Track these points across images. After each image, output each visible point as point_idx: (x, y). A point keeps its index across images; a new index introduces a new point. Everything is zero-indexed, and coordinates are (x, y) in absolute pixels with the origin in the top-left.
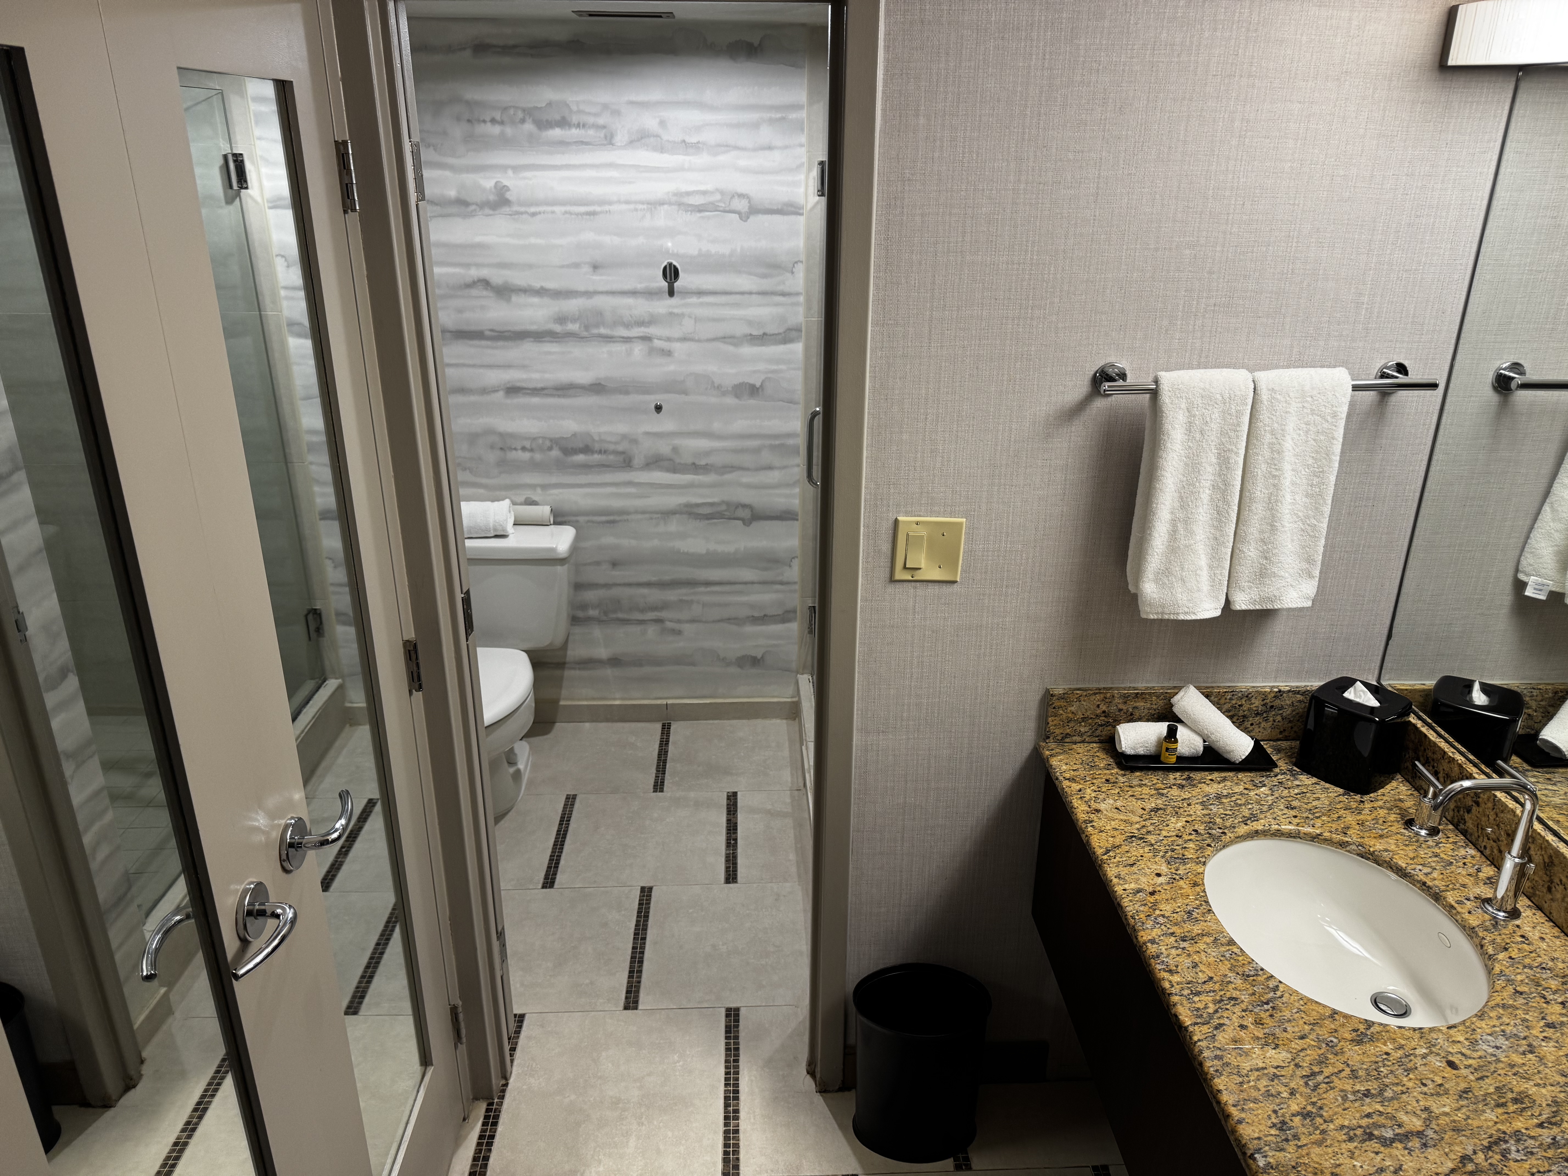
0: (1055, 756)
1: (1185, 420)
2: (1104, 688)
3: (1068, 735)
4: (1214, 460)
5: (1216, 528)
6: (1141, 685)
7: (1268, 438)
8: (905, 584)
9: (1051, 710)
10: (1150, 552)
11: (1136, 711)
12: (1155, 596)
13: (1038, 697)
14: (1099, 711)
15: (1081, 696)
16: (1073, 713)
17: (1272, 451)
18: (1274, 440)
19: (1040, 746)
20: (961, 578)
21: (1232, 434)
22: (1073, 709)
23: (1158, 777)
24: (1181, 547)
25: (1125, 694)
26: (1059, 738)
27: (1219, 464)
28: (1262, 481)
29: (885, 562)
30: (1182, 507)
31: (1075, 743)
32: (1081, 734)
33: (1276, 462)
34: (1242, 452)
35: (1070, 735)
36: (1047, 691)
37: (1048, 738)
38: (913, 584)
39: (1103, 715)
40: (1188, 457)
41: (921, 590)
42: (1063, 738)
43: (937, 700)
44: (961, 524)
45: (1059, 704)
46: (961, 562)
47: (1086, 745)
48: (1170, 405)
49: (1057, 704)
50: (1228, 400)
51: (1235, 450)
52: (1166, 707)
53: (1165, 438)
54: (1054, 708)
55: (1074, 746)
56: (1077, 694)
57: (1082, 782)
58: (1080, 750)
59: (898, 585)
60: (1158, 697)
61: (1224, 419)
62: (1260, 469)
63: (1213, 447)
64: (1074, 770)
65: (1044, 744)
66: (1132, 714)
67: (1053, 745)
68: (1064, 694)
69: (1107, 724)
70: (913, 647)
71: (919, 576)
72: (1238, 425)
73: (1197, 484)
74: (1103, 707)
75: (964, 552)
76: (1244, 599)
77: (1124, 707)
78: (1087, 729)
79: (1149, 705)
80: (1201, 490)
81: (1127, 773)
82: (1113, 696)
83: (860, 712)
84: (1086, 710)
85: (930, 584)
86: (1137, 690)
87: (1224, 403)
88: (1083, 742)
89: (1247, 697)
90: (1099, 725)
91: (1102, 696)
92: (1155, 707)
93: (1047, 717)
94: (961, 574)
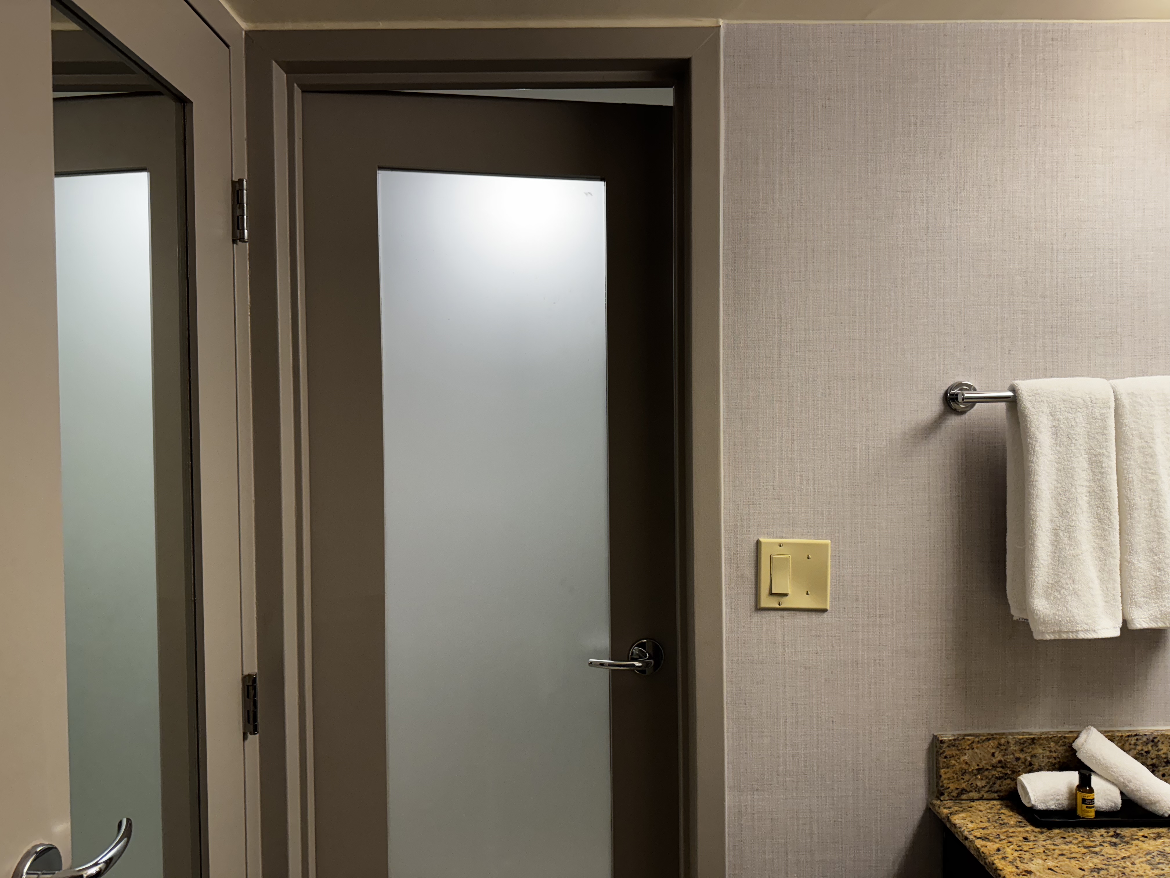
0: (955, 814)
1: (1050, 425)
2: (996, 734)
3: (963, 791)
4: (1086, 466)
5: (1100, 537)
6: (1035, 730)
7: (1136, 443)
8: (772, 613)
9: (942, 760)
10: (1035, 563)
11: (1034, 759)
12: (1048, 612)
13: (925, 746)
14: (994, 761)
15: (973, 742)
16: (966, 763)
17: (1145, 455)
18: (1144, 444)
19: (934, 805)
20: (831, 606)
21: (1100, 437)
22: (966, 758)
23: (1081, 834)
24: (1068, 557)
25: (1020, 739)
26: (954, 794)
27: (1091, 469)
28: (1140, 486)
29: (749, 587)
30: (1061, 514)
31: (973, 800)
32: (978, 790)
33: (1151, 466)
34: (1113, 456)
35: (966, 791)
36: (935, 738)
37: (943, 794)
38: (781, 613)
39: (1000, 765)
40: (1058, 462)
41: (789, 619)
42: (959, 795)
43: (815, 750)
44: (826, 545)
45: (950, 753)
46: (829, 588)
47: (985, 802)
48: (1032, 409)
49: (948, 753)
50: (1090, 403)
51: (1106, 453)
52: (1067, 754)
53: (1033, 441)
54: (946, 757)
55: (972, 804)
56: (969, 740)
57: (997, 840)
58: (981, 808)
59: (764, 614)
60: (1056, 742)
61: (1090, 424)
62: (1136, 475)
63: (1083, 452)
64: (983, 829)
65: (938, 802)
66: (1031, 764)
67: (949, 803)
68: (954, 740)
69: (1005, 776)
70: (785, 687)
71: (787, 603)
72: (1105, 428)
73: (1073, 490)
74: (999, 757)
75: (832, 577)
76: (1143, 616)
77: (1022, 756)
78: (983, 783)
79: (1048, 753)
80: (1078, 496)
81: (1044, 830)
82: (1008, 743)
83: (731, 766)
84: (981, 759)
85: (798, 613)
86: (1032, 734)
87: (1087, 407)
88: (981, 799)
89: (1153, 741)
90: (996, 778)
91: (996, 742)
92: (1054, 755)
93: (938, 769)
94: (831, 602)
